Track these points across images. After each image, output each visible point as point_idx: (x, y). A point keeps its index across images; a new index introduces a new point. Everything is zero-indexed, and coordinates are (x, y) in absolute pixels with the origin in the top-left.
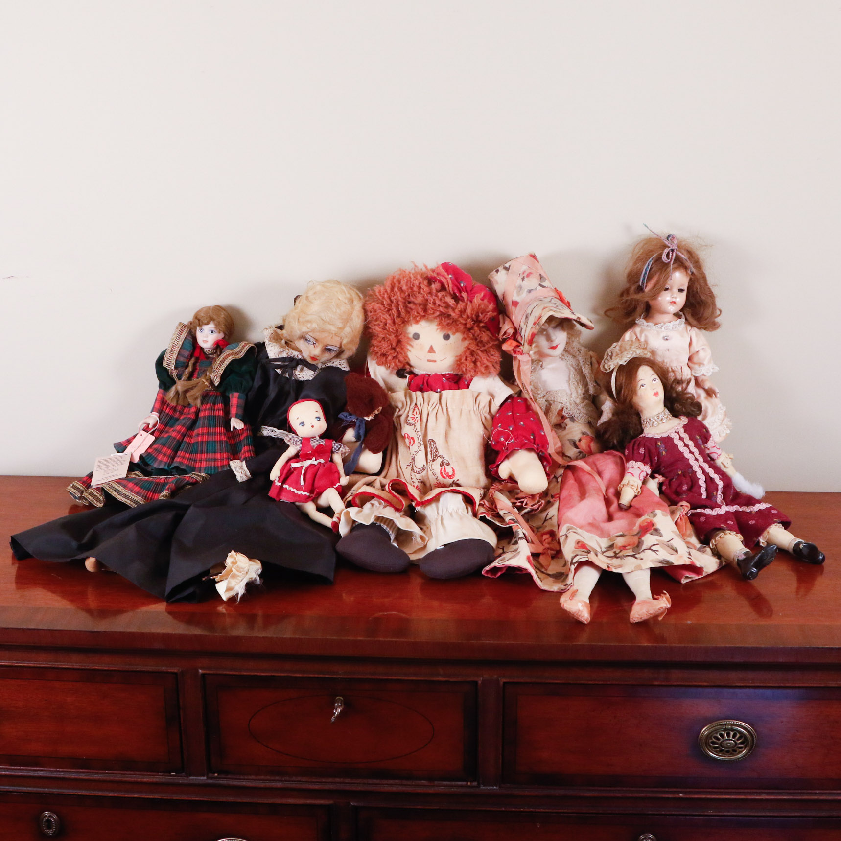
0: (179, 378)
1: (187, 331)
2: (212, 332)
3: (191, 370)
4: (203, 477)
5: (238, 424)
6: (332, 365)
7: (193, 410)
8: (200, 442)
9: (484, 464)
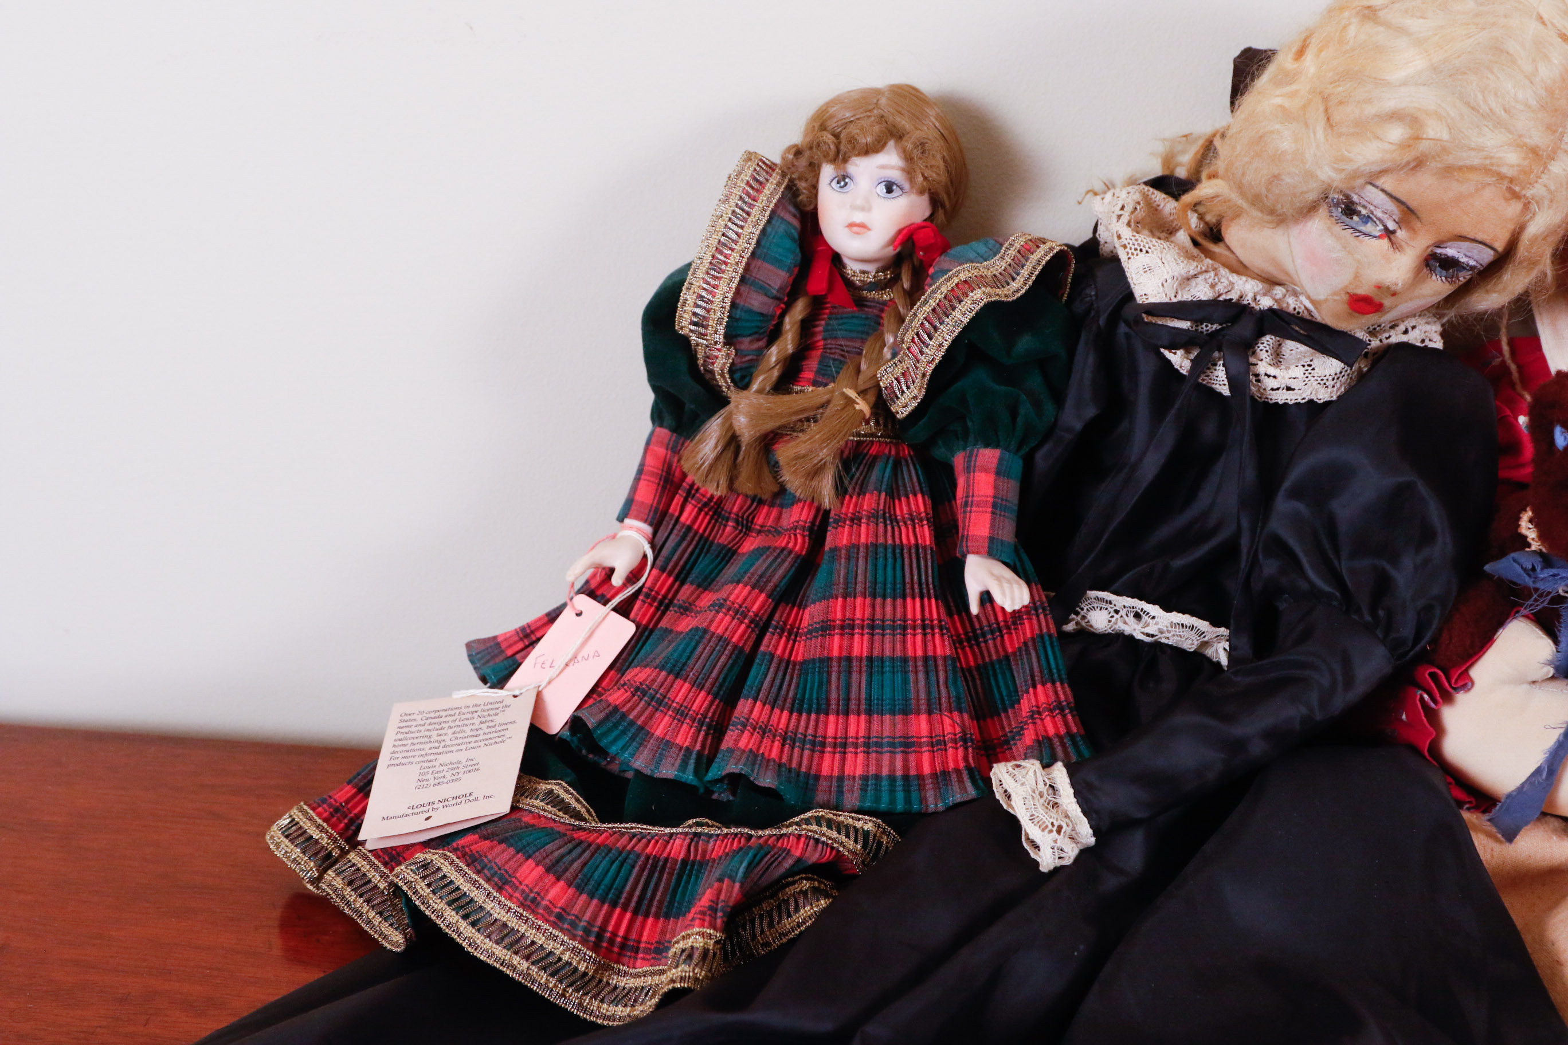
0: (742, 377)
1: (779, 184)
2: (889, 190)
3: (790, 348)
4: (866, 834)
5: (1006, 585)
6: (1404, 338)
7: (797, 516)
8: (840, 659)
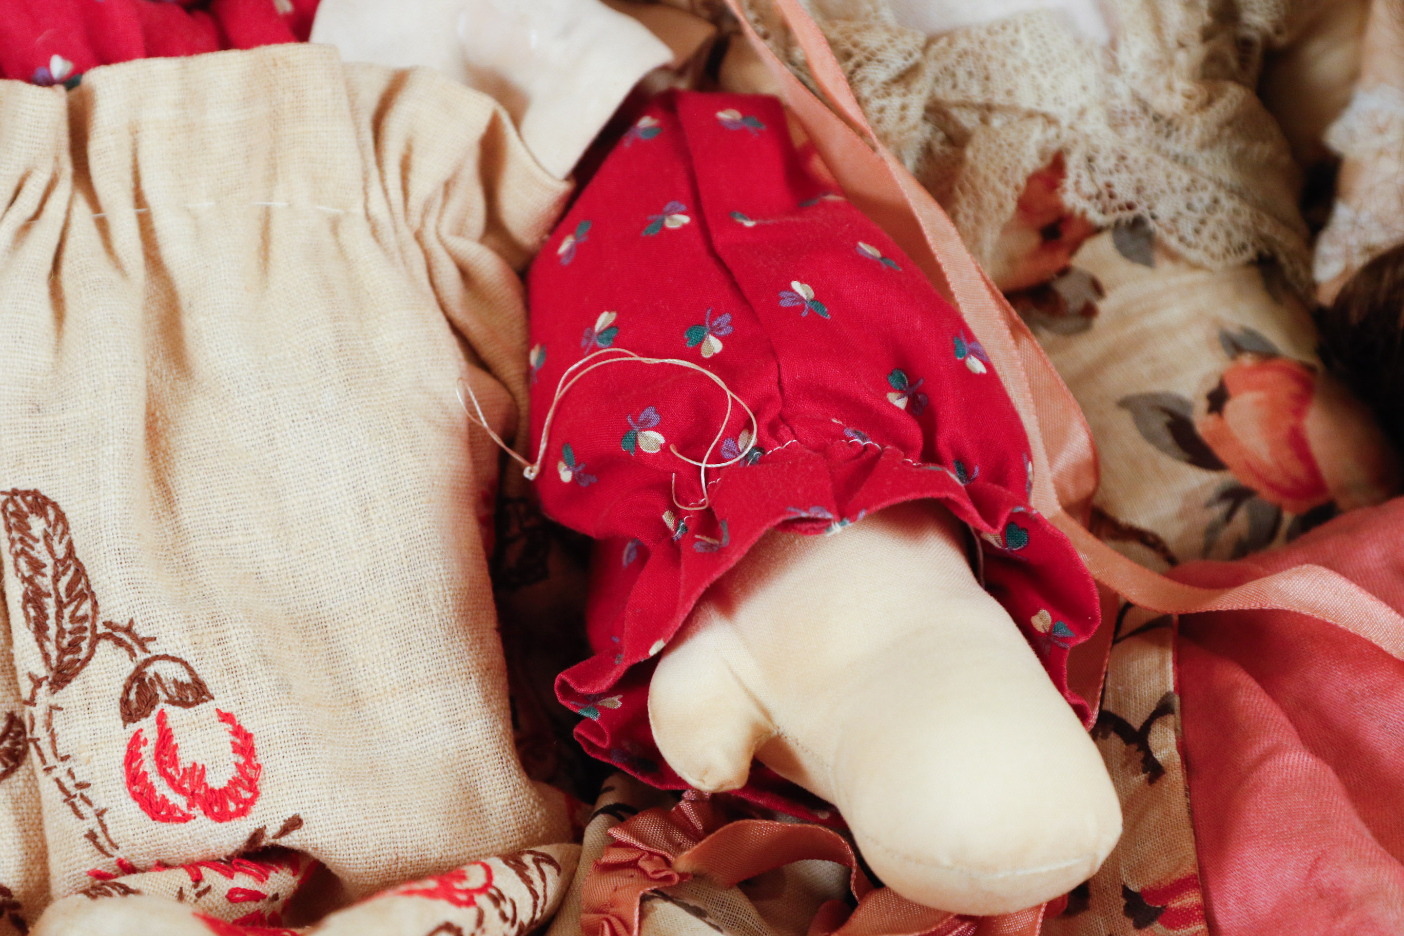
9: (499, 659)
